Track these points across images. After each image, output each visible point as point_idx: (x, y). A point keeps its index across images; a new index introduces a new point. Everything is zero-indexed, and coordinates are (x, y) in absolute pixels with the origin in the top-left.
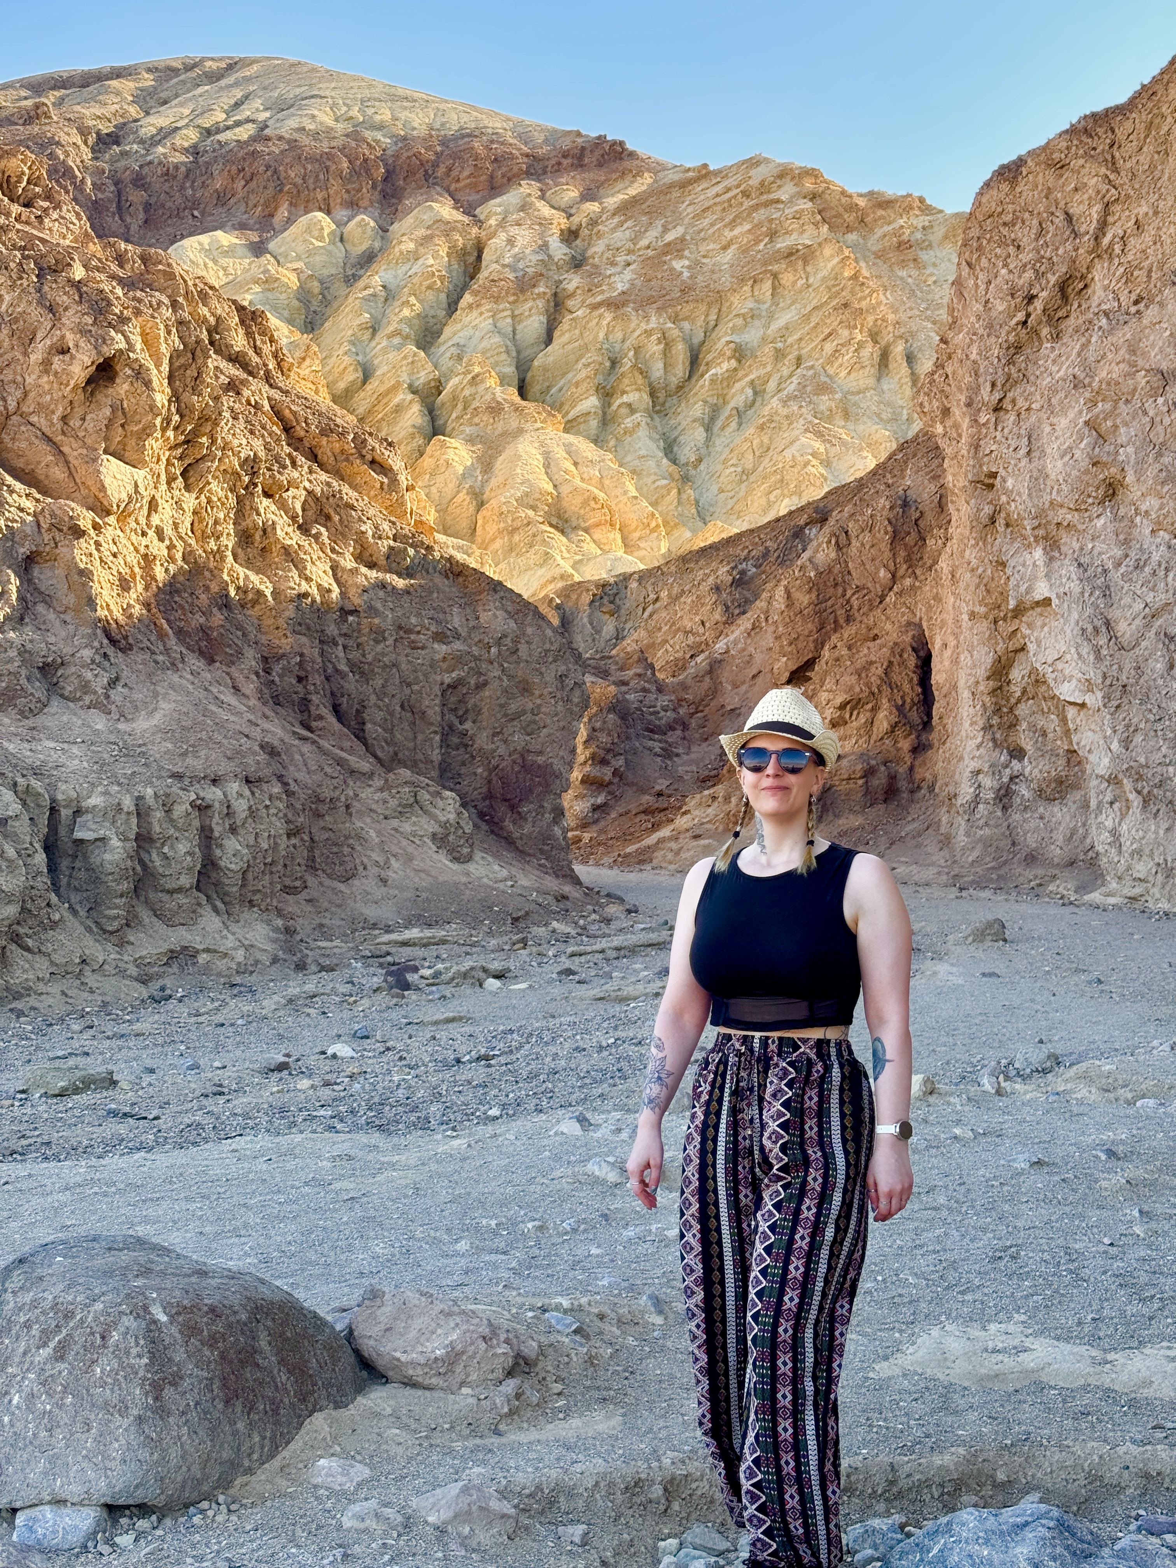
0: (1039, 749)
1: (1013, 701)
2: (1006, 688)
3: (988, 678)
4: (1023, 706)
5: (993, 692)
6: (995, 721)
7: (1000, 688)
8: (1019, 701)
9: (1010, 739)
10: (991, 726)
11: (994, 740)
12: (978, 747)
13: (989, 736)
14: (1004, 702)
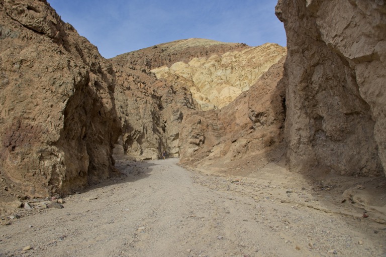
0: (329, 115)
1: (314, 92)
2: (310, 86)
3: (301, 82)
4: (319, 95)
5: (304, 89)
6: (306, 103)
7: (308, 86)
8: (317, 92)
9: (314, 112)
10: (304, 107)
11: (306, 113)
12: (299, 117)
13: (303, 111)
14: (310, 94)
